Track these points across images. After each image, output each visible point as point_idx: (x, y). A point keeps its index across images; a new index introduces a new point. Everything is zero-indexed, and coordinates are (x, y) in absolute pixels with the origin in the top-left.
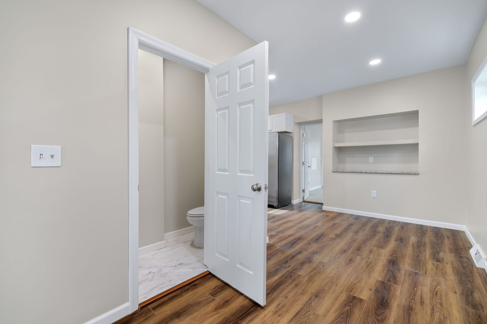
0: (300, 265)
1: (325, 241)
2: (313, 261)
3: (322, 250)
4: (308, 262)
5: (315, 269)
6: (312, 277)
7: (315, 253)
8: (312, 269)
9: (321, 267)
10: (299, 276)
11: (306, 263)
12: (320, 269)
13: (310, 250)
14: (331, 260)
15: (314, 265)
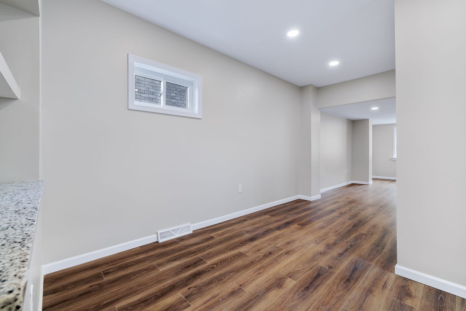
0: (337, 243)
1: (306, 272)
2: (325, 245)
3: (314, 257)
4: (330, 245)
5: (323, 240)
6: (326, 235)
7: (323, 254)
8: (326, 240)
9: (318, 241)
10: (336, 236)
11: (331, 245)
12: (319, 239)
13: (328, 257)
14: (308, 245)
15: (324, 242)
